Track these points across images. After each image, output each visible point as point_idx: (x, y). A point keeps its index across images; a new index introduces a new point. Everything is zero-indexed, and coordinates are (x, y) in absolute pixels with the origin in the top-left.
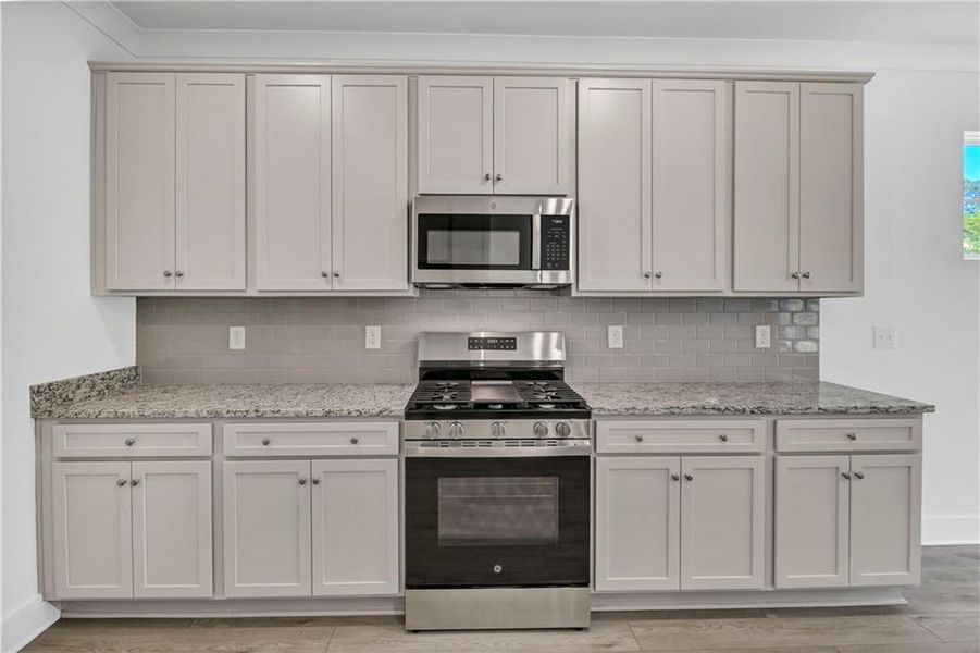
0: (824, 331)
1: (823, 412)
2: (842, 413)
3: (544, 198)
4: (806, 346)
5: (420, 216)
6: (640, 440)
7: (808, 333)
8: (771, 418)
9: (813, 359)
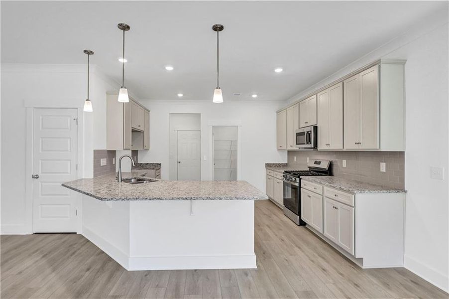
1: (331, 186)
5: (296, 134)
8: (322, 185)
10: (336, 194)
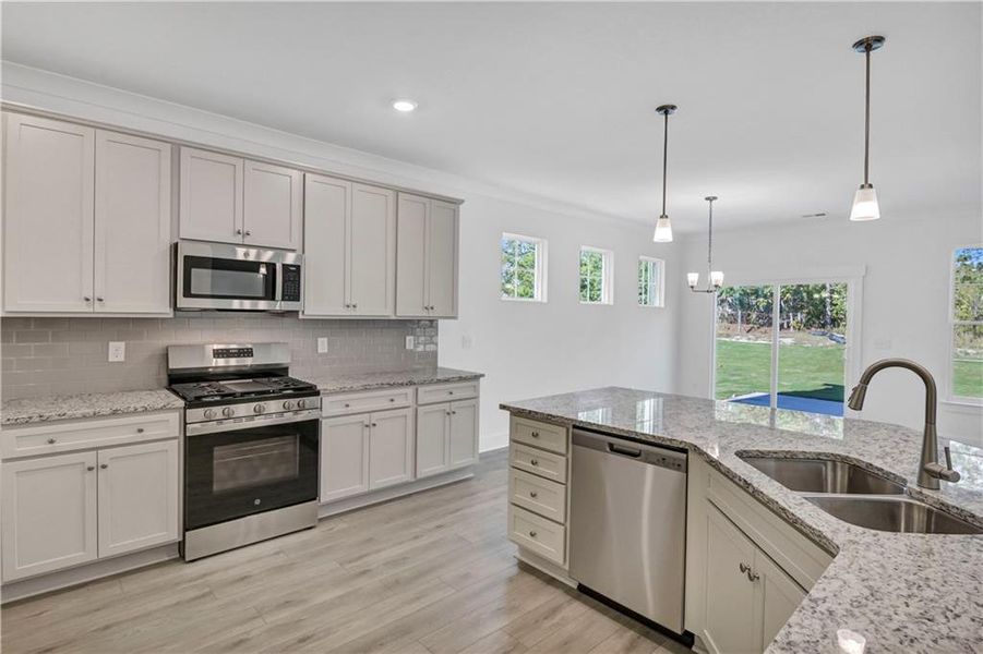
0: (440, 338)
1: (439, 381)
2: (447, 381)
3: (284, 252)
4: (430, 348)
5: (185, 257)
6: (347, 406)
7: (432, 339)
8: (415, 387)
9: (435, 355)
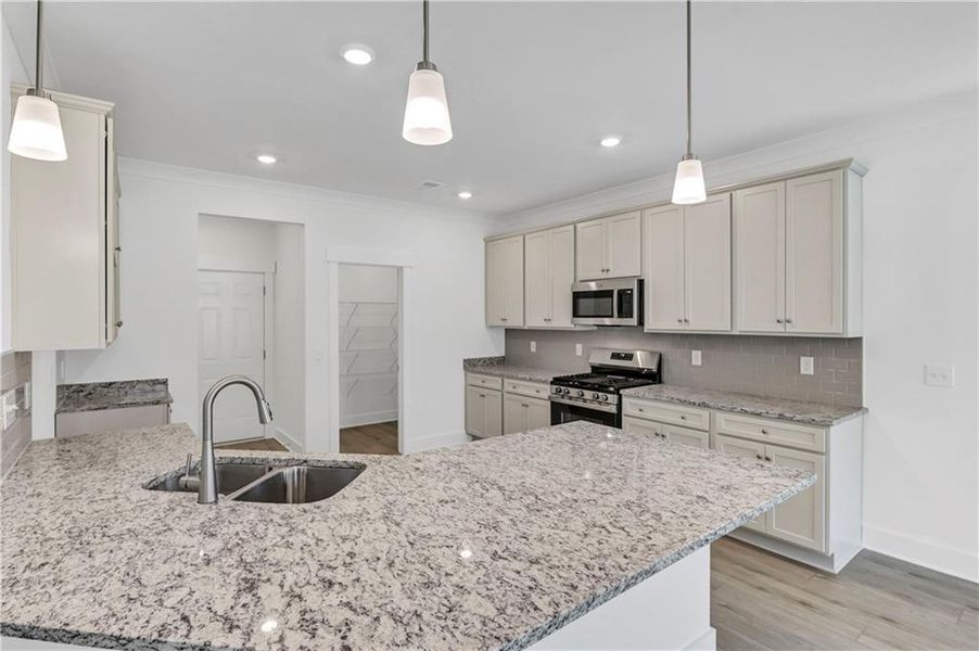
1: (744, 412)
2: (758, 414)
5: (574, 293)
6: (641, 411)
8: (710, 410)
10: (766, 429)
